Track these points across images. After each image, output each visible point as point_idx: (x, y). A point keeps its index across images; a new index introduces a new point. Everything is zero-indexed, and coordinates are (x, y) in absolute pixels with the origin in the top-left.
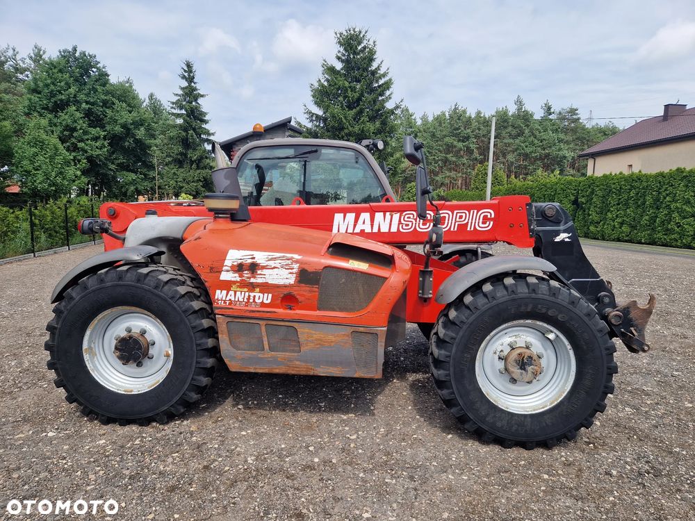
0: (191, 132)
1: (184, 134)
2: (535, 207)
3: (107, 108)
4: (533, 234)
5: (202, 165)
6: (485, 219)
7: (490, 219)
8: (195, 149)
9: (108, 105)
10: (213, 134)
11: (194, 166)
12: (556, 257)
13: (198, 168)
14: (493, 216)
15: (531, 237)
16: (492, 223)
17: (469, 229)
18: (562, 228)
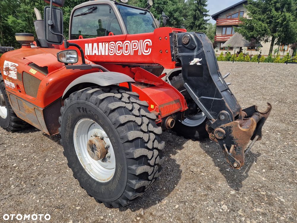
0: (198, 11)
1: (194, 13)
2: (178, 36)
3: (165, 5)
4: (174, 58)
5: (201, 27)
6: (147, 47)
7: (150, 47)
8: (198, 20)
9: (166, 3)
10: (208, 11)
11: (198, 28)
12: (191, 78)
13: (199, 29)
14: (151, 45)
15: (173, 60)
16: (151, 49)
17: (139, 54)
18: (195, 53)
